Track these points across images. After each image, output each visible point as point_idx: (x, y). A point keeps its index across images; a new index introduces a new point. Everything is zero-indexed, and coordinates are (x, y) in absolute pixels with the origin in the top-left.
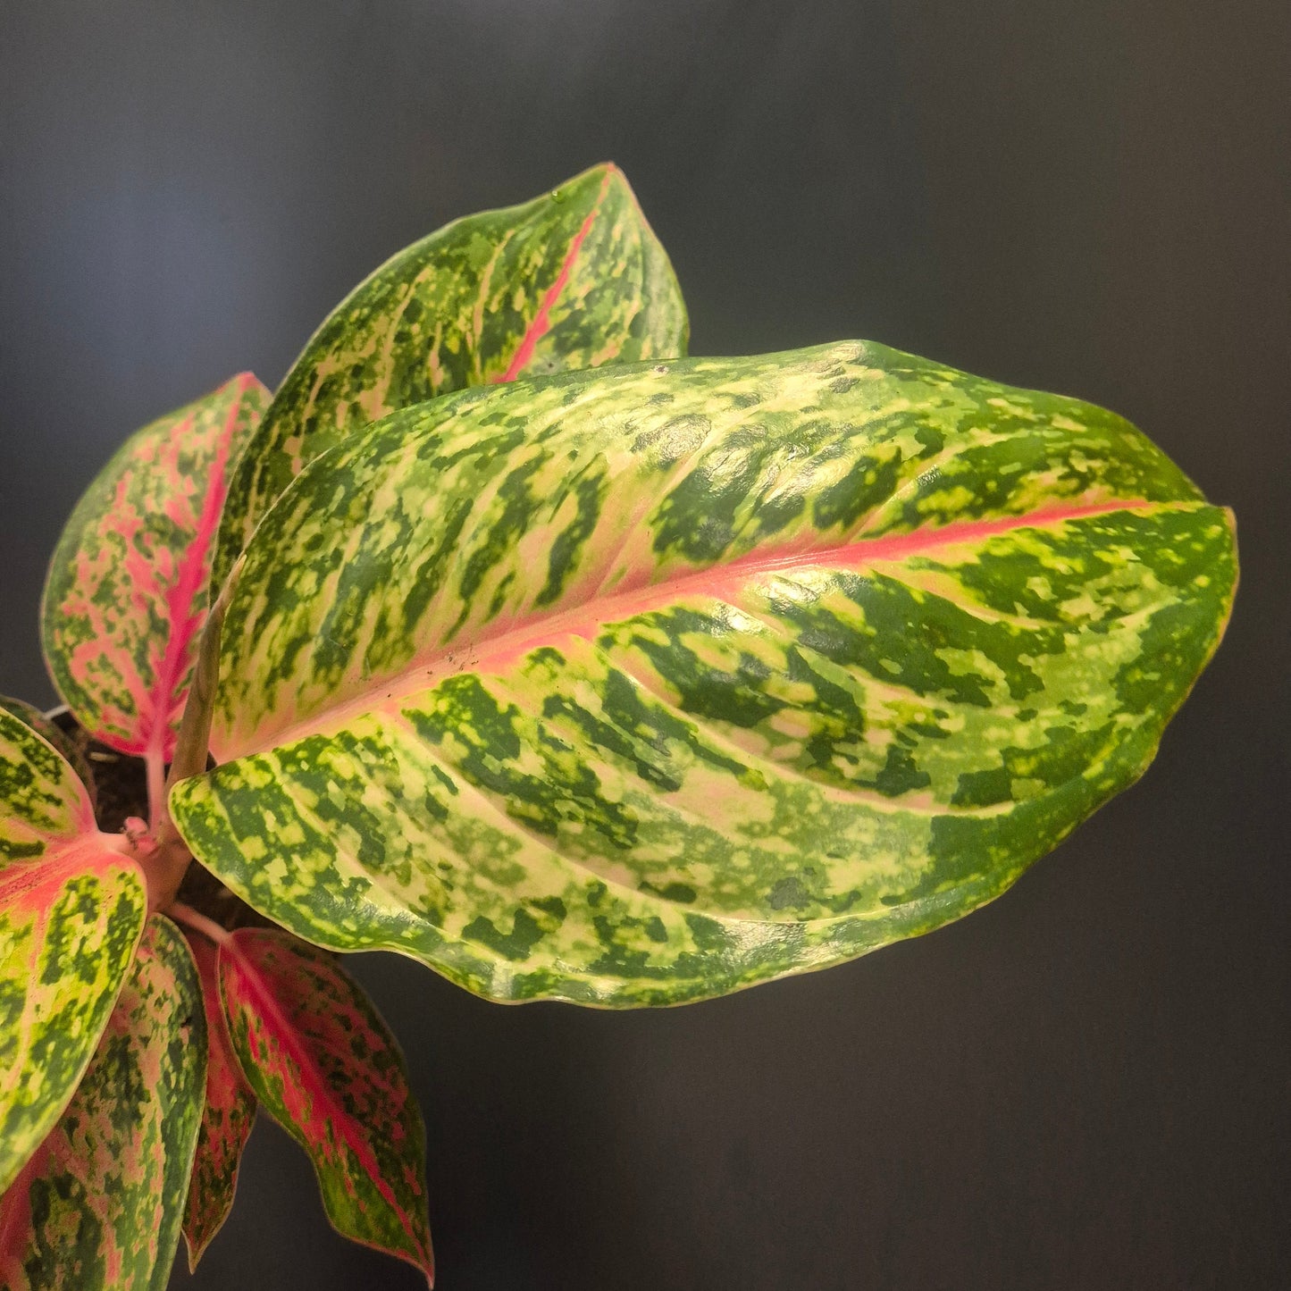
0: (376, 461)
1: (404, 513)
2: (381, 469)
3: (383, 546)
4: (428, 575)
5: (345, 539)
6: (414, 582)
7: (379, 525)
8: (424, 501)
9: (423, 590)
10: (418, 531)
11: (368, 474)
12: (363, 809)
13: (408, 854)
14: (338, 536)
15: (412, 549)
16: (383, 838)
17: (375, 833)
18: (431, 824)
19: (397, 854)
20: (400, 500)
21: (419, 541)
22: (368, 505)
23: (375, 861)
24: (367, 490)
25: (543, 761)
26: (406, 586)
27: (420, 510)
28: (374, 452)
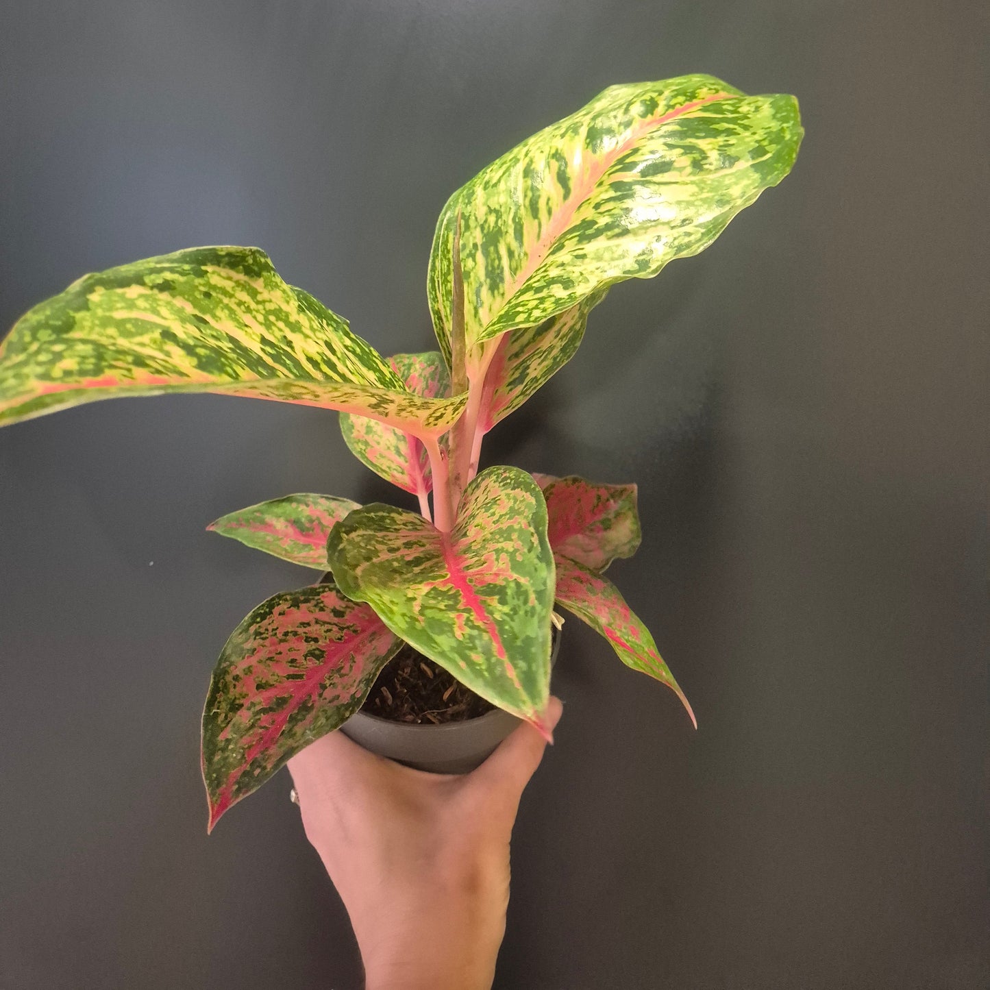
0: (470, 203)
1: (493, 209)
2: (473, 203)
3: (492, 224)
4: (517, 220)
5: (475, 238)
6: (513, 227)
7: (486, 221)
8: (498, 199)
9: (518, 227)
10: (503, 210)
11: (469, 208)
12: (553, 278)
13: (582, 274)
14: (471, 239)
15: (504, 217)
16: (568, 278)
17: (564, 279)
18: (582, 262)
19: (578, 277)
20: (488, 206)
21: (505, 212)
22: (476, 218)
23: (571, 285)
24: (472, 214)
25: (608, 217)
26: (511, 231)
27: (498, 203)
28: (466, 201)
